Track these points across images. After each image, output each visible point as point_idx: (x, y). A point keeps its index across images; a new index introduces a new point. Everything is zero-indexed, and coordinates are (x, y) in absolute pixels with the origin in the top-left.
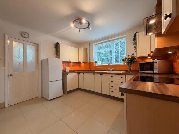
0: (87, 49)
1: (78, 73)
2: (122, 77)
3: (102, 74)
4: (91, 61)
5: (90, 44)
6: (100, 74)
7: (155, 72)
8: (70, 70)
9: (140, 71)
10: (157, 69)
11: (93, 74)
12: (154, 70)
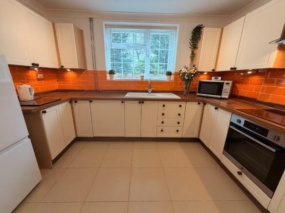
0: (81, 31)
1: (70, 102)
2: (180, 106)
3: (143, 103)
4: (99, 69)
5: (91, 19)
6: (140, 103)
7: (223, 96)
8: (35, 95)
9: (197, 94)
10: (227, 92)
11: (120, 101)
12: (223, 93)
